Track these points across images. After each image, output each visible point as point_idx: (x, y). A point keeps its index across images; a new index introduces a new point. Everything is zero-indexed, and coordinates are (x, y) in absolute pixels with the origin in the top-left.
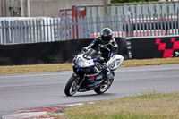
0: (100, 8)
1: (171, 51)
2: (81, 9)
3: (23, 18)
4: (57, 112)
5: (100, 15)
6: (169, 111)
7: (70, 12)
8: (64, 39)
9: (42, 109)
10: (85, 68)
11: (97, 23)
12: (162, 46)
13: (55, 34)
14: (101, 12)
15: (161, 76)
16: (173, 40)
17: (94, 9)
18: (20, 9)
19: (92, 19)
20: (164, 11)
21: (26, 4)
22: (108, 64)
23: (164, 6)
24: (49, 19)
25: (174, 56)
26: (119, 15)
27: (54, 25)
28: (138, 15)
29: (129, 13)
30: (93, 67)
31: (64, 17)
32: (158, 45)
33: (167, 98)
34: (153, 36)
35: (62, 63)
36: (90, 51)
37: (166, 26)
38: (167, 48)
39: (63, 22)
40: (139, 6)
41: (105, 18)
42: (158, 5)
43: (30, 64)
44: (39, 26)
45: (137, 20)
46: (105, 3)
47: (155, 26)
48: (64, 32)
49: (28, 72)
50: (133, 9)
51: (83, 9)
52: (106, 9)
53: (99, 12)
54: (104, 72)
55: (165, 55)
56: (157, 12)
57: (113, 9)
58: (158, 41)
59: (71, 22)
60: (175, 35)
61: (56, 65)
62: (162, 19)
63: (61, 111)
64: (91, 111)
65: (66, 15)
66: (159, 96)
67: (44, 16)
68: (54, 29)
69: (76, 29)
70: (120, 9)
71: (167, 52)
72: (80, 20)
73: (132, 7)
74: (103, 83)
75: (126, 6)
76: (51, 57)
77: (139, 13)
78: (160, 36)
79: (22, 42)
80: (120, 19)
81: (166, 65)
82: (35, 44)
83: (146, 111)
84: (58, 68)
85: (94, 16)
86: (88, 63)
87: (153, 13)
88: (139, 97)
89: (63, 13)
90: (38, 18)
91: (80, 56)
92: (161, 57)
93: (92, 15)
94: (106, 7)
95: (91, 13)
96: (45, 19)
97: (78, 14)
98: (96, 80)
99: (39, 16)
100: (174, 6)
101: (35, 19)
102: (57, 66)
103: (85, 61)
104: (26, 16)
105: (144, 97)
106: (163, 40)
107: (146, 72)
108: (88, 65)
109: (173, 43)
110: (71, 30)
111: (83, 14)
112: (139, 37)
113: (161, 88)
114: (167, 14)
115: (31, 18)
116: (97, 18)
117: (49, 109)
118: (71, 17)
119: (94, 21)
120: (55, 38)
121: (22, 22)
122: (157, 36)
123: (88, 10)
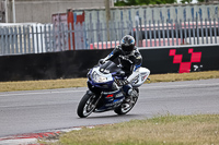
0: (101, 12)
1: (188, 64)
2: (78, 14)
3: (7, 25)
4: (50, 138)
5: (101, 21)
6: (187, 138)
7: (65, 17)
8: (58, 50)
9: (31, 135)
10: (102, 84)
11: (97, 30)
12: (178, 58)
13: (46, 43)
14: (102, 17)
15: (176, 95)
16: (190, 51)
17: (94, 13)
18: (4, 13)
19: (92, 25)
20: (180, 15)
21: (10, 7)
22: (129, 79)
23: (180, 10)
24: (39, 25)
25: (192, 70)
26: (124, 20)
27: (45, 32)
28: (148, 20)
29: (137, 18)
30: (111, 82)
31: (57, 23)
32: (173, 57)
33: (184, 122)
34: (167, 47)
35: (54, 79)
36: (108, 64)
37: (182, 34)
38: (184, 60)
39: (57, 29)
40: (149, 10)
41: (107, 24)
42: (172, 9)
43: (16, 80)
44: (27, 34)
45: (146, 27)
46: (108, 5)
47: (169, 34)
48: (57, 42)
49: (14, 89)
50: (142, 14)
51: (81, 13)
52: (109, 13)
53: (101, 16)
54: (125, 89)
55: (181, 69)
56: (172, 17)
57: (118, 13)
58: (172, 53)
59: (66, 29)
60: (193, 45)
61: (48, 81)
62: (178, 26)
63: (54, 138)
64: (91, 138)
65: (60, 20)
66: (174, 119)
67: (33, 21)
68: (46, 37)
69: (72, 38)
70: (126, 13)
71: (183, 66)
72: (77, 27)
73: (141, 10)
74: (125, 102)
75: (133, 9)
76: (42, 72)
77: (149, 18)
78: (175, 46)
79: (7, 54)
80: (126, 25)
81: (182, 82)
82: (22, 56)
83: (158, 138)
84: (51, 85)
85: (94, 21)
86: (106, 78)
87: (166, 18)
88: (149, 121)
89: (56, 18)
90: (26, 24)
91: (96, 70)
92: (176, 72)
93: (91, 20)
94: (109, 11)
95: (91, 18)
96: (34, 25)
97: (75, 19)
98: (115, 99)
99: (27, 21)
100: (193, 10)
101: (22, 25)
102: (50, 82)
103: (102, 76)
104: (11, 22)
105: (155, 120)
106: (179, 51)
107: (158, 90)
108: (105, 81)
109: (190, 55)
110: (66, 39)
111: (81, 19)
112: (149, 48)
113: (176, 110)
114: (183, 19)
115: (18, 25)
116: (98, 24)
117: (40, 135)
118: (66, 23)
119: (95, 28)
120: (47, 48)
121: (6, 28)
122: (171, 46)
123: (87, 14)
